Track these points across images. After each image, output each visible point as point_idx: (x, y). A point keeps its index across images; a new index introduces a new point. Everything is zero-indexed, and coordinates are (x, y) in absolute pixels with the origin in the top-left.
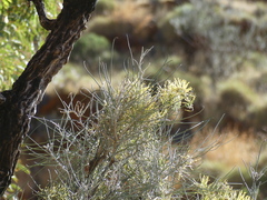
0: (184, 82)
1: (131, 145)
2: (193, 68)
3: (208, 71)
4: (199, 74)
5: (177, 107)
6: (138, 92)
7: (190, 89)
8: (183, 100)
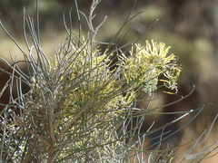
0: (162, 46)
1: (78, 150)
2: (182, 27)
3: (207, 30)
4: (191, 37)
5: (151, 87)
6: (88, 64)
7: (172, 57)
8: (161, 77)
